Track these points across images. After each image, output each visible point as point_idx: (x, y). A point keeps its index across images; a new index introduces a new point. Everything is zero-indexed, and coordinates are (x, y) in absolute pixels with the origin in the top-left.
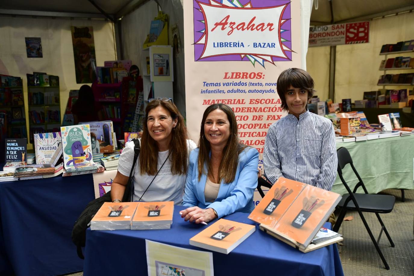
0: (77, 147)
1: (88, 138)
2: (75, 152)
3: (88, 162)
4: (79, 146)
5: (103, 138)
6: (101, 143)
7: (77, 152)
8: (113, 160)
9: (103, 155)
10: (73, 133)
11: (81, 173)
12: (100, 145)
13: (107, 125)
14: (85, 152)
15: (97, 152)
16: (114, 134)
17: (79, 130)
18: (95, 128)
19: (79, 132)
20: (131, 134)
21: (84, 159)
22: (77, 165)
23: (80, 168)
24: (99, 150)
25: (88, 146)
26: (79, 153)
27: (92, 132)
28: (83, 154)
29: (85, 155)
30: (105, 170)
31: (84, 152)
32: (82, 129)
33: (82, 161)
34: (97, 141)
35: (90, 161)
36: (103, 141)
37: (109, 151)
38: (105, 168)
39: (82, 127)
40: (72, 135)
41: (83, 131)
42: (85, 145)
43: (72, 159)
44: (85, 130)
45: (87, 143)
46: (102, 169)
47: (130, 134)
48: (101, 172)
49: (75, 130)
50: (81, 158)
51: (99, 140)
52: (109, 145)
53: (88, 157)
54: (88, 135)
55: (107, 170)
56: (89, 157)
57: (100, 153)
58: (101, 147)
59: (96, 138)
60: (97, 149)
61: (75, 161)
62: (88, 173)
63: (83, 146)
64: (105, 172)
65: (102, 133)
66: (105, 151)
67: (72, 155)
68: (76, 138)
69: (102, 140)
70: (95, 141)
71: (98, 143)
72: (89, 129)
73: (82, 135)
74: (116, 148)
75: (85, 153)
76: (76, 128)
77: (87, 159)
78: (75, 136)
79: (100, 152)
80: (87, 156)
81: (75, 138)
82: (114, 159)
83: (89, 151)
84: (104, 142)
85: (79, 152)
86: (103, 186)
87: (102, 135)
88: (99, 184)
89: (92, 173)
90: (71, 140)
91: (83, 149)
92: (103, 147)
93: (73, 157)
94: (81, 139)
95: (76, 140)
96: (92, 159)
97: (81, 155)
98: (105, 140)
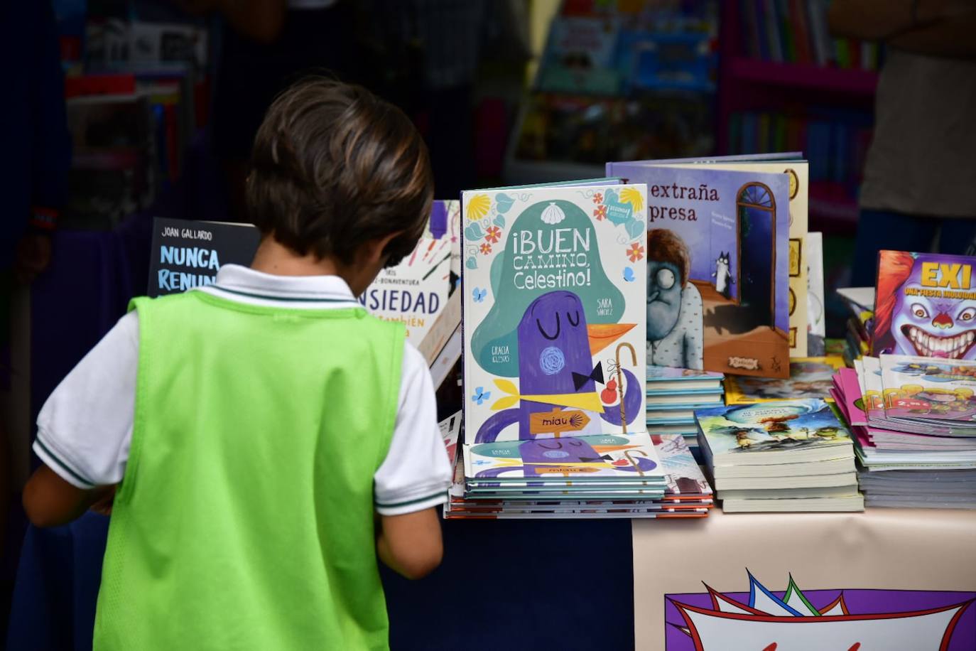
0: (551, 330)
1: (628, 276)
2: (537, 363)
3: (616, 431)
4: (564, 318)
5: (734, 273)
6: (712, 305)
7: (553, 360)
8: (775, 446)
9: (717, 385)
10: (540, 232)
11: (561, 513)
12: (711, 320)
13: (768, 190)
14: (599, 365)
15: (685, 364)
16: (814, 244)
17: (575, 217)
18: (685, 204)
19: (576, 233)
20: (926, 266)
21: (588, 414)
22: (545, 446)
23: (553, 478)
24: (699, 353)
25: (629, 327)
26: (564, 370)
27: (663, 224)
28: (585, 378)
29: (597, 384)
30: (719, 504)
31: (594, 366)
32: (600, 213)
33: (576, 420)
34: (692, 292)
35: (628, 427)
36: (726, 294)
37: (760, 368)
38: (715, 493)
39: (598, 198)
40: (528, 247)
41: (603, 228)
42: (604, 320)
43: (517, 405)
44: (616, 221)
45: (619, 304)
46: (698, 501)
47: (916, 265)
48: (688, 520)
49: (553, 216)
50: (572, 401)
51: (706, 288)
52: (762, 329)
53: (618, 402)
54: (633, 254)
55: (726, 507)
56: (626, 399)
57: (706, 370)
58: (712, 330)
59: (688, 266)
60: (685, 345)
61: (535, 419)
62: (601, 513)
63: (593, 328)
64: (717, 519)
65: (730, 242)
66: (736, 362)
67: (516, 381)
68: (555, 272)
69: (720, 286)
70: (678, 288)
71: (693, 307)
72: (642, 214)
73: (594, 256)
74: (812, 339)
75: (598, 374)
76: (562, 204)
77: (611, 416)
78: (546, 257)
79: (699, 364)
80: (609, 395)
81: (545, 272)
82: (781, 437)
83: (626, 363)
84: (734, 301)
85: (561, 362)
86: (691, 614)
87: (726, 257)
88: (666, 595)
89: (629, 521)
90: (521, 280)
91: (593, 344)
92: (727, 335)
93: (523, 391)
94: (586, 278)
95: (552, 285)
96: (641, 418)
97: (572, 384)
98: (745, 292)
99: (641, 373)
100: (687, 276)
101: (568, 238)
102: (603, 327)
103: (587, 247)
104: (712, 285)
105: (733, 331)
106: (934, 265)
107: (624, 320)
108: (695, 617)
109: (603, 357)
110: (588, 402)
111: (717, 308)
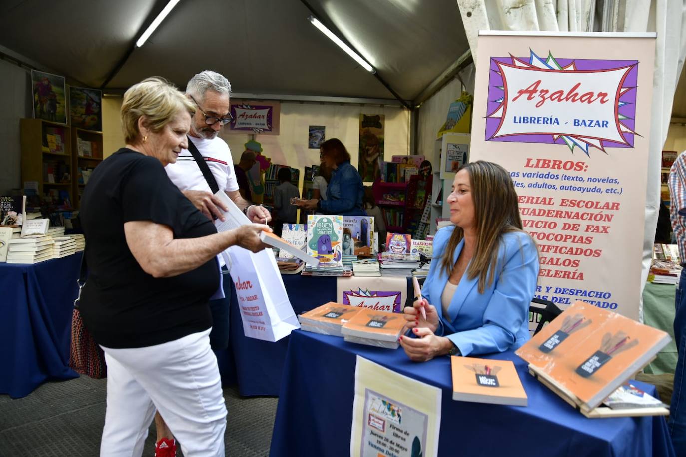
0: (324, 242)
2: (321, 248)
3: (336, 263)
4: (326, 240)
5: (360, 236)
6: (356, 242)
7: (324, 248)
10: (322, 224)
11: (324, 275)
12: (356, 245)
13: (367, 221)
15: (351, 254)
17: (329, 221)
18: (351, 223)
19: (329, 224)
21: (330, 259)
24: (353, 252)
25: (338, 243)
26: (326, 250)
27: (346, 226)
28: (330, 252)
29: (332, 253)
30: (354, 275)
31: (332, 249)
32: (334, 221)
33: (328, 260)
34: (352, 240)
35: (338, 262)
36: (359, 240)
37: (364, 254)
38: (353, 273)
40: (320, 226)
41: (334, 224)
42: (334, 241)
43: (317, 257)
44: (337, 223)
45: (337, 238)
46: (350, 274)
47: (394, 235)
48: (348, 277)
49: (325, 221)
50: (327, 256)
51: (355, 239)
52: (365, 247)
53: (336, 257)
56: (338, 257)
58: (356, 247)
59: (352, 235)
60: (351, 250)
61: (320, 259)
62: (331, 275)
63: (332, 242)
64: (353, 277)
65: (359, 230)
66: (360, 253)
67: (317, 252)
68: (325, 231)
69: (358, 238)
70: (350, 239)
71: (352, 243)
72: (342, 221)
73: (332, 229)
74: (376, 252)
75: (333, 251)
76: (327, 219)
77: (335, 260)
78: (323, 228)
79: (353, 254)
80: (335, 255)
81: (323, 231)
82: (366, 263)
83: (338, 250)
84: (360, 242)
87: (359, 233)
88: (343, 292)
89: (336, 277)
90: (318, 232)
91: (332, 246)
92: (359, 248)
93: (318, 254)
94: (331, 233)
95: (324, 234)
96: (341, 260)
97: (327, 253)
98: (362, 240)
100: (352, 237)
103: (331, 227)
104: (356, 238)
105: (360, 247)
106: (397, 236)
107: (338, 241)
108: (349, 296)
109: (334, 248)
110: (331, 257)
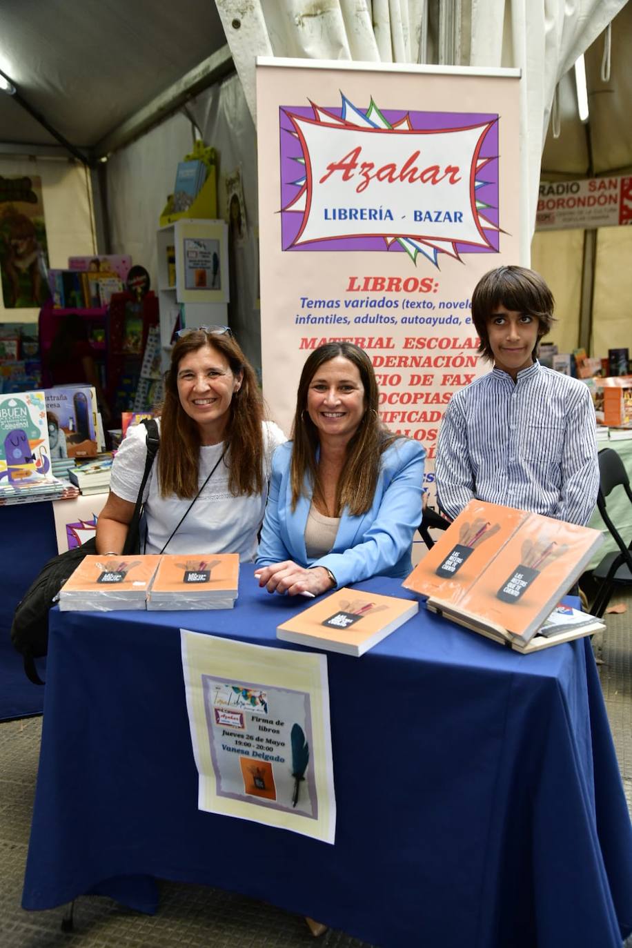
0: (16, 443)
1: (41, 423)
2: (12, 455)
3: (42, 476)
4: (20, 439)
5: (75, 424)
6: (69, 435)
7: (17, 453)
8: (97, 472)
9: (73, 462)
10: (9, 410)
11: (28, 501)
12: (69, 440)
13: (84, 395)
14: (34, 455)
15: (61, 456)
17: (21, 404)
18: (56, 402)
19: (21, 409)
20: (137, 416)
21: (31, 470)
22: (17, 482)
23: (24, 489)
24: (66, 452)
25: (42, 441)
26: (22, 456)
27: (51, 410)
28: (29, 459)
29: (34, 460)
30: (81, 493)
31: (32, 454)
32: (29, 402)
33: (28, 473)
34: (61, 431)
35: (46, 475)
36: (73, 431)
37: (87, 454)
38: (79, 490)
39: (28, 397)
40: (5, 415)
41: (30, 407)
42: (33, 439)
43: (6, 470)
44: (35, 404)
45: (39, 433)
46: (74, 492)
47: (134, 416)
48: (72, 499)
49: (13, 404)
50: (26, 467)
51: (66, 429)
52: (87, 441)
53: (41, 466)
54: (42, 415)
55: (83, 494)
56: (45, 465)
57: (69, 457)
58: (69, 444)
59: (59, 423)
60: (61, 450)
61: (13, 474)
62: (42, 499)
63: (30, 442)
64: (80, 498)
65: (73, 413)
66: (79, 453)
67: (5, 461)
68: (15, 423)
69: (71, 428)
70: (56, 431)
71: (62, 436)
72: (43, 402)
73: (28, 417)
74: (102, 448)
75: (34, 457)
76: (15, 400)
77: (40, 471)
78: (11, 418)
79: (66, 456)
80: (38, 464)
81: (12, 423)
82: (99, 470)
83: (43, 453)
84: (76, 433)
85: (20, 454)
86: (75, 530)
87: (72, 418)
88: (67, 526)
89: (51, 501)
90: (4, 426)
91: (31, 447)
92: (75, 445)
93: (8, 464)
94: (27, 425)
95: (15, 427)
96: (50, 469)
97: (25, 461)
98: (79, 429)
99: (49, 456)
100: (59, 426)
101: (19, 411)
102: (34, 441)
103: (26, 414)
104: (68, 428)
105: (76, 443)
106: (139, 416)
107: (41, 438)
108: (77, 531)
109: (35, 451)
110: (32, 467)
111: (71, 436)
